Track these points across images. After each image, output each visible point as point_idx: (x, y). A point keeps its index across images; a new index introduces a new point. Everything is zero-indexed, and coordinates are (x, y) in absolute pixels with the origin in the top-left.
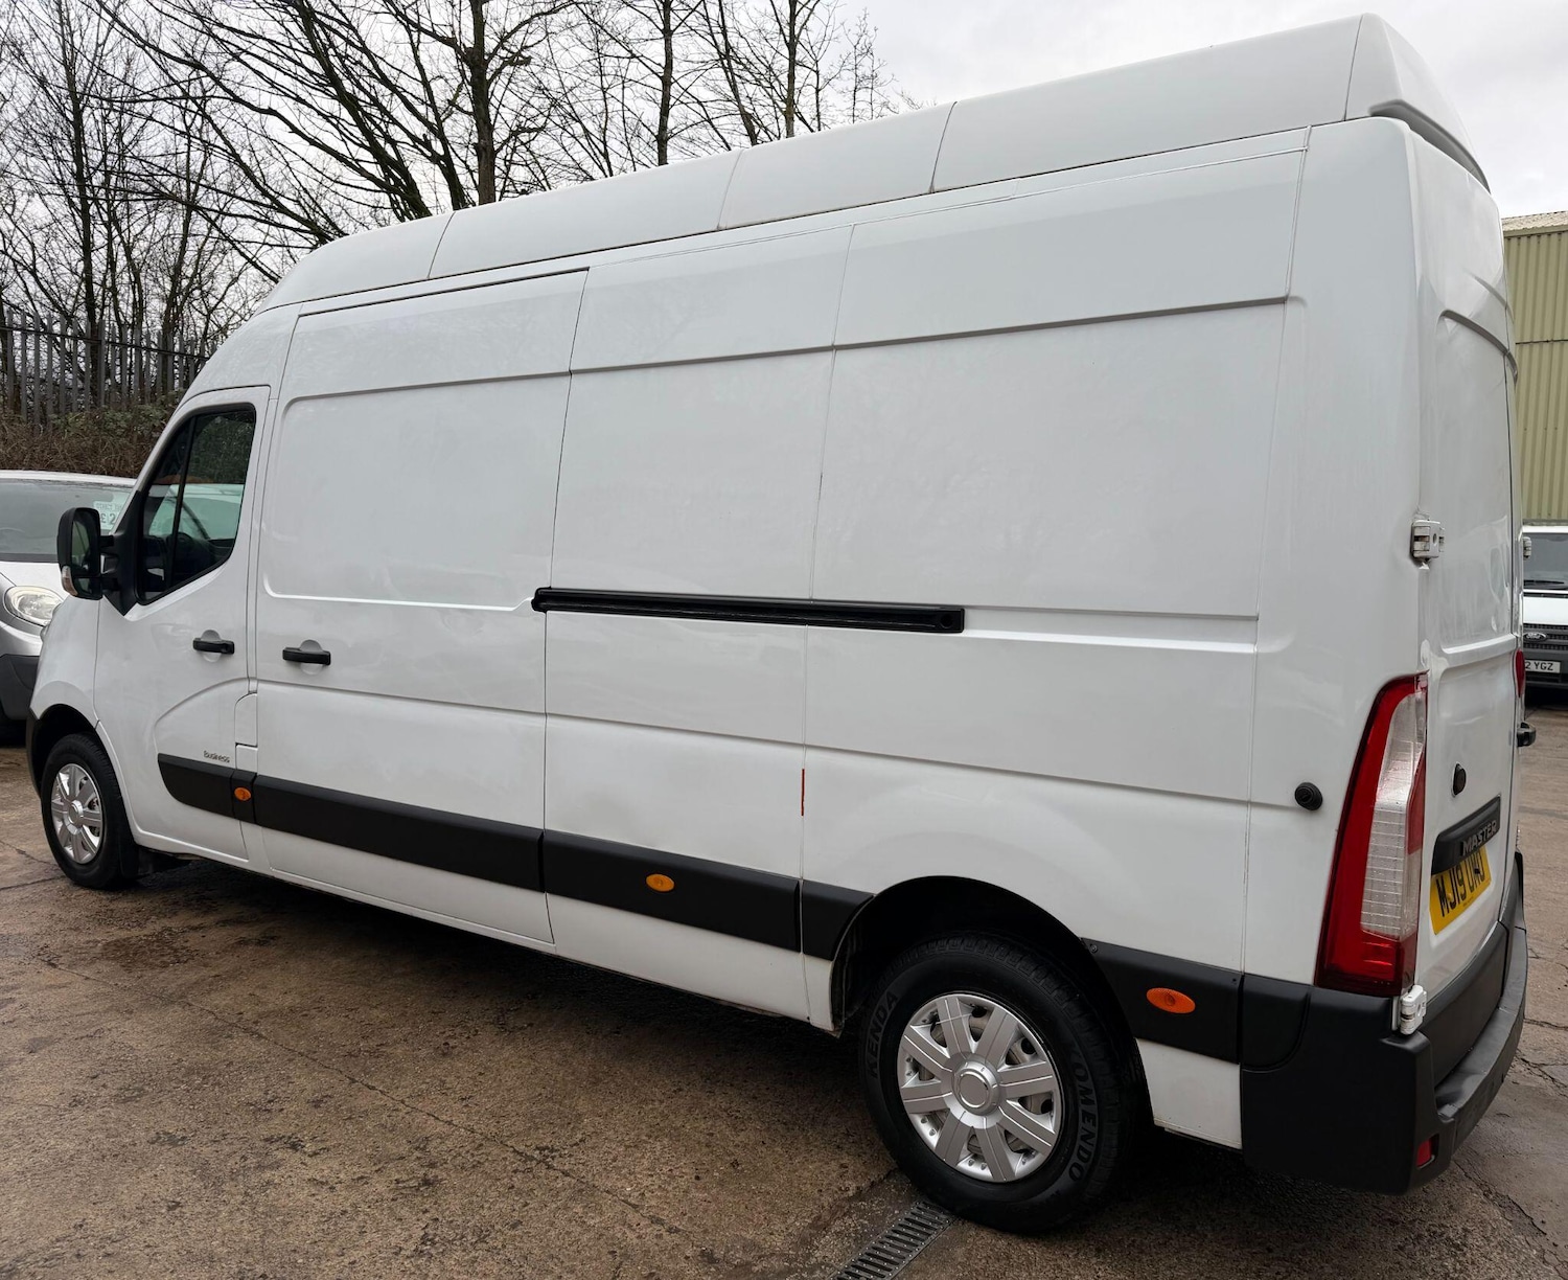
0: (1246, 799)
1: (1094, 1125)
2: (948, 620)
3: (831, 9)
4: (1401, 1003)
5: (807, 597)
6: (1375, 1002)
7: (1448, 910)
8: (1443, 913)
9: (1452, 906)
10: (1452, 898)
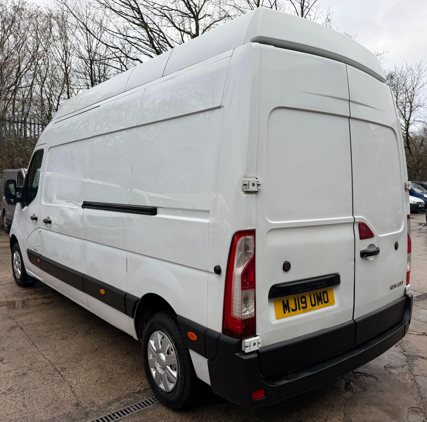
0: (207, 270)
1: (183, 376)
2: (152, 211)
3: (317, 8)
4: (245, 341)
5: (128, 204)
6: (237, 340)
7: (289, 312)
8: (285, 313)
9: (293, 310)
10: (294, 308)
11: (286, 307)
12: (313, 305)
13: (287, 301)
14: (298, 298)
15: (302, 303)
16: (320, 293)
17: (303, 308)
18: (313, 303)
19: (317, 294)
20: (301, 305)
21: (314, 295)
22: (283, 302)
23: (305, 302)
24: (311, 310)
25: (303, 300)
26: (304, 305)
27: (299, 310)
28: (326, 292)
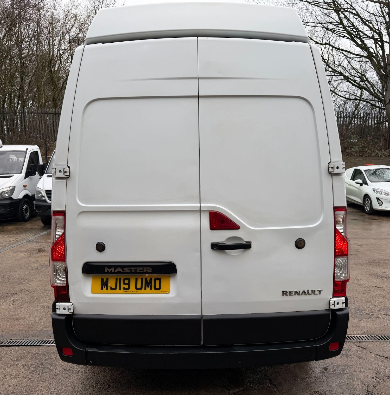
7: (107, 289)
8: (102, 289)
9: (112, 289)
10: (114, 287)
11: (104, 284)
12: (137, 288)
13: (107, 279)
14: (120, 279)
15: (125, 284)
16: (151, 279)
17: (124, 289)
18: (139, 286)
19: (146, 279)
20: (123, 286)
21: (142, 279)
22: (102, 279)
23: (129, 284)
24: (134, 293)
25: (127, 282)
26: (126, 287)
27: (119, 290)
28: (160, 280)
